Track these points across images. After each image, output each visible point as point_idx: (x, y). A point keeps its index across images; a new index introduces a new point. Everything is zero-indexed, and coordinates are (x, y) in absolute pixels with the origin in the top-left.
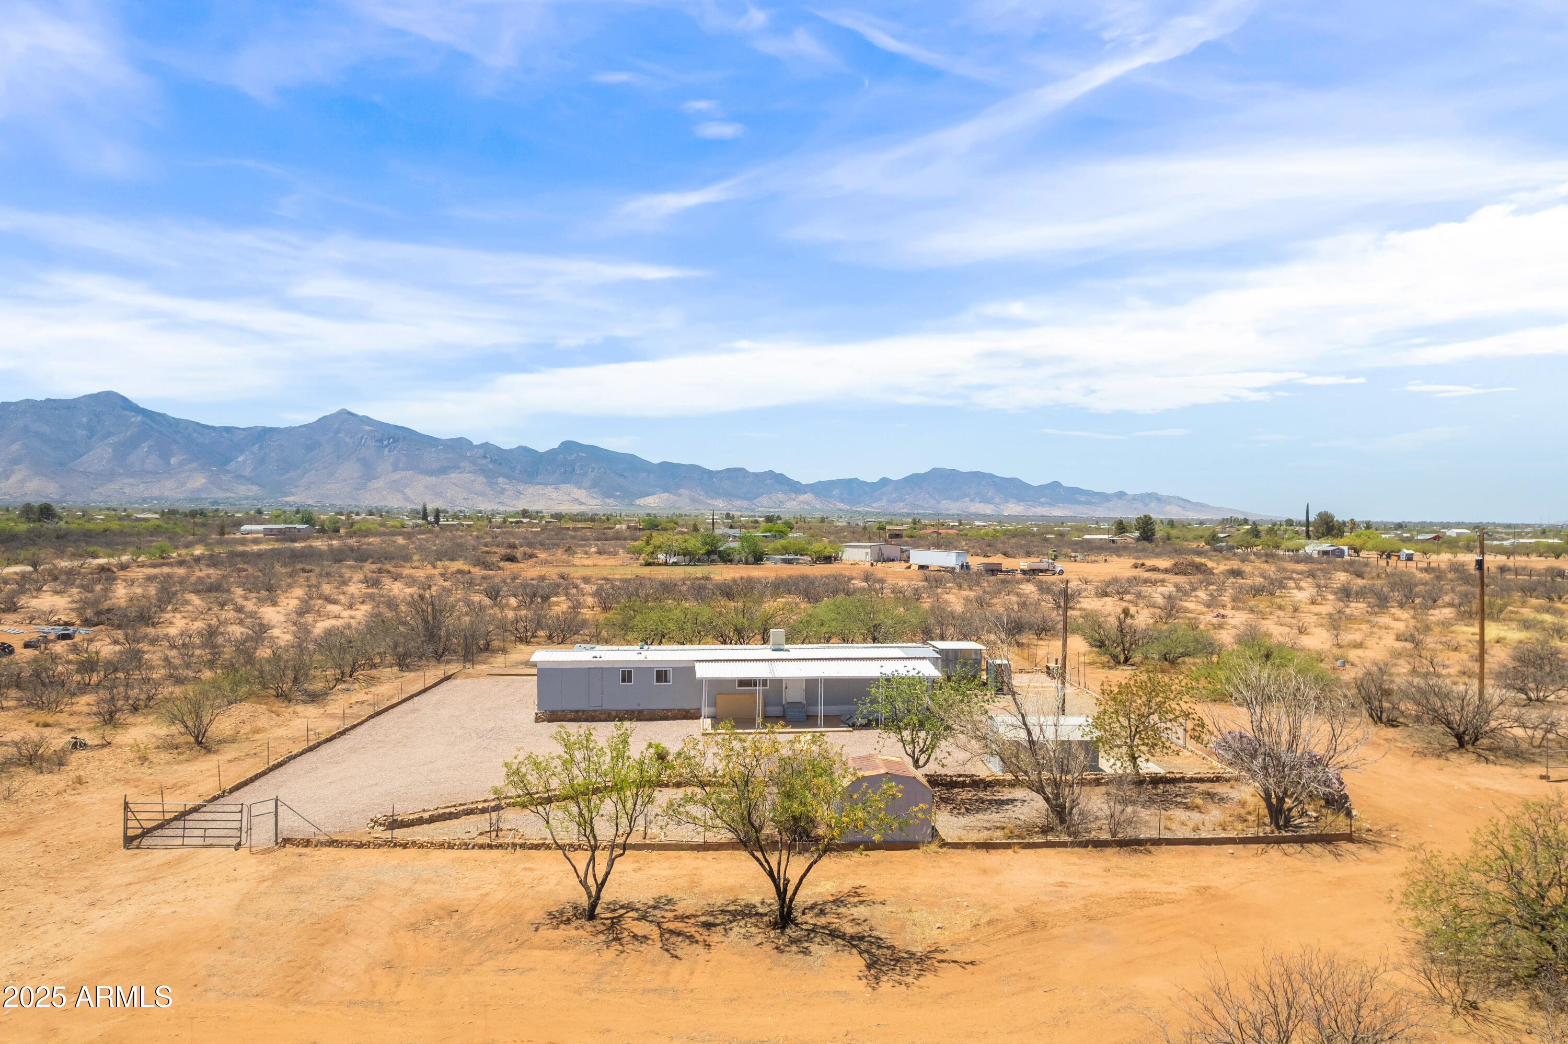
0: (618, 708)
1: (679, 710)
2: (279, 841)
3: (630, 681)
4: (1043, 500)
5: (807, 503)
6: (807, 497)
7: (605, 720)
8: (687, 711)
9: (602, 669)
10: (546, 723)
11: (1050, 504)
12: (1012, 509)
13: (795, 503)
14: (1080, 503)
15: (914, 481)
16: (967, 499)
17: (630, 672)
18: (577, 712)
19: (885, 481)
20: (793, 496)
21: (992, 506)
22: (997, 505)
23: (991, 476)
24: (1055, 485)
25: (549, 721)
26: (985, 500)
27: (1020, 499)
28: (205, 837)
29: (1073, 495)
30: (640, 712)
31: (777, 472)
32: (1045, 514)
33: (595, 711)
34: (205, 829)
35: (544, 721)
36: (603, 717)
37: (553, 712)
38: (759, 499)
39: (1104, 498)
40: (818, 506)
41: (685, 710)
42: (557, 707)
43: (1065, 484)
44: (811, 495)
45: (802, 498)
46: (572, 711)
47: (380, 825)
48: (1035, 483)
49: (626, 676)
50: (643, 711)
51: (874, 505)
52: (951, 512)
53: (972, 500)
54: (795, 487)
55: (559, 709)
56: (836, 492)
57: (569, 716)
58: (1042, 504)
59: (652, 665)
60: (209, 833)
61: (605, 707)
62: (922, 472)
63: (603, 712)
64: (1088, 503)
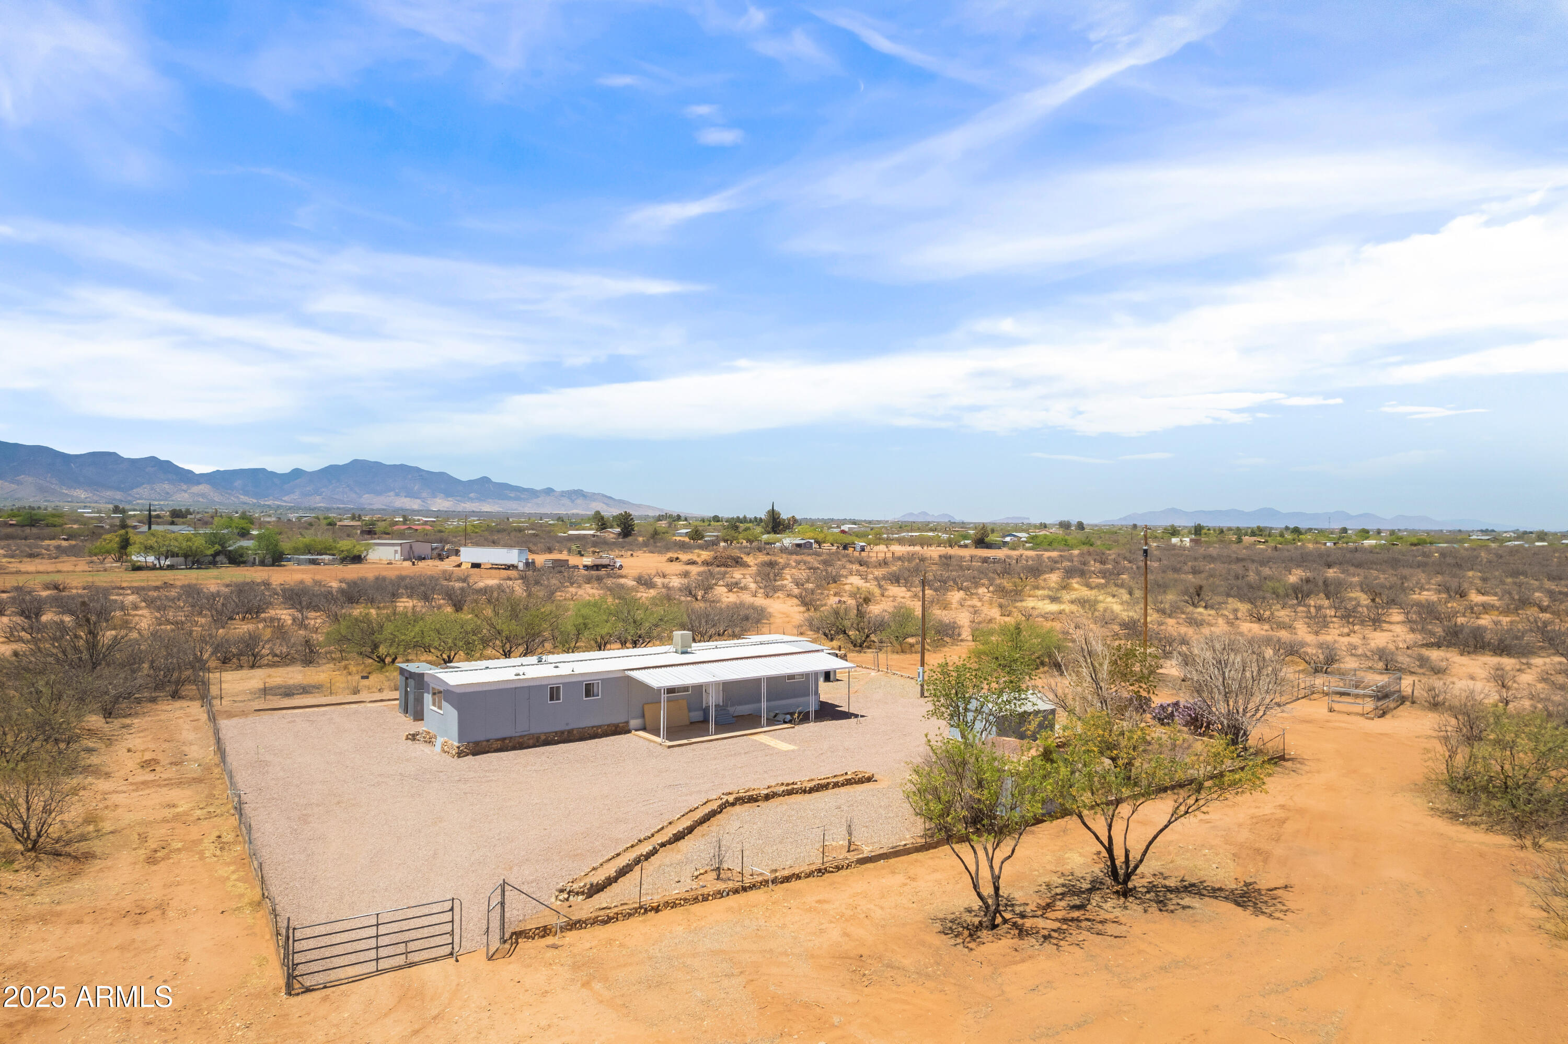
0: (546, 731)
1: (608, 725)
2: (507, 936)
3: (558, 699)
4: (472, 495)
5: (203, 495)
6: (203, 488)
7: (534, 746)
8: (617, 726)
9: (529, 687)
10: (470, 757)
11: (479, 500)
12: (441, 504)
13: (186, 495)
14: (510, 499)
15: (331, 473)
16: (392, 493)
17: (558, 688)
18: (504, 739)
19: (297, 473)
20: (184, 487)
21: (419, 501)
22: (424, 500)
23: (418, 470)
24: (485, 480)
25: (474, 755)
26: (411, 495)
27: (448, 494)
28: (407, 953)
29: (503, 490)
30: (570, 732)
31: (162, 458)
32: (474, 509)
33: (521, 737)
34: (406, 942)
35: (467, 755)
36: (531, 742)
37: (477, 743)
38: (139, 490)
39: (532, 493)
40: (216, 499)
41: (614, 725)
42: (481, 737)
43: (494, 480)
44: (208, 487)
45: (196, 489)
46: (497, 740)
47: (577, 894)
48: (464, 478)
49: (554, 693)
50: (573, 730)
51: (285, 498)
52: (375, 507)
53: (397, 495)
54: (187, 477)
55: (482, 738)
56: (238, 483)
57: (495, 746)
58: (472, 500)
59: (580, 679)
60: (412, 946)
61: (532, 731)
62: (341, 464)
63: (531, 736)
64: (517, 499)
